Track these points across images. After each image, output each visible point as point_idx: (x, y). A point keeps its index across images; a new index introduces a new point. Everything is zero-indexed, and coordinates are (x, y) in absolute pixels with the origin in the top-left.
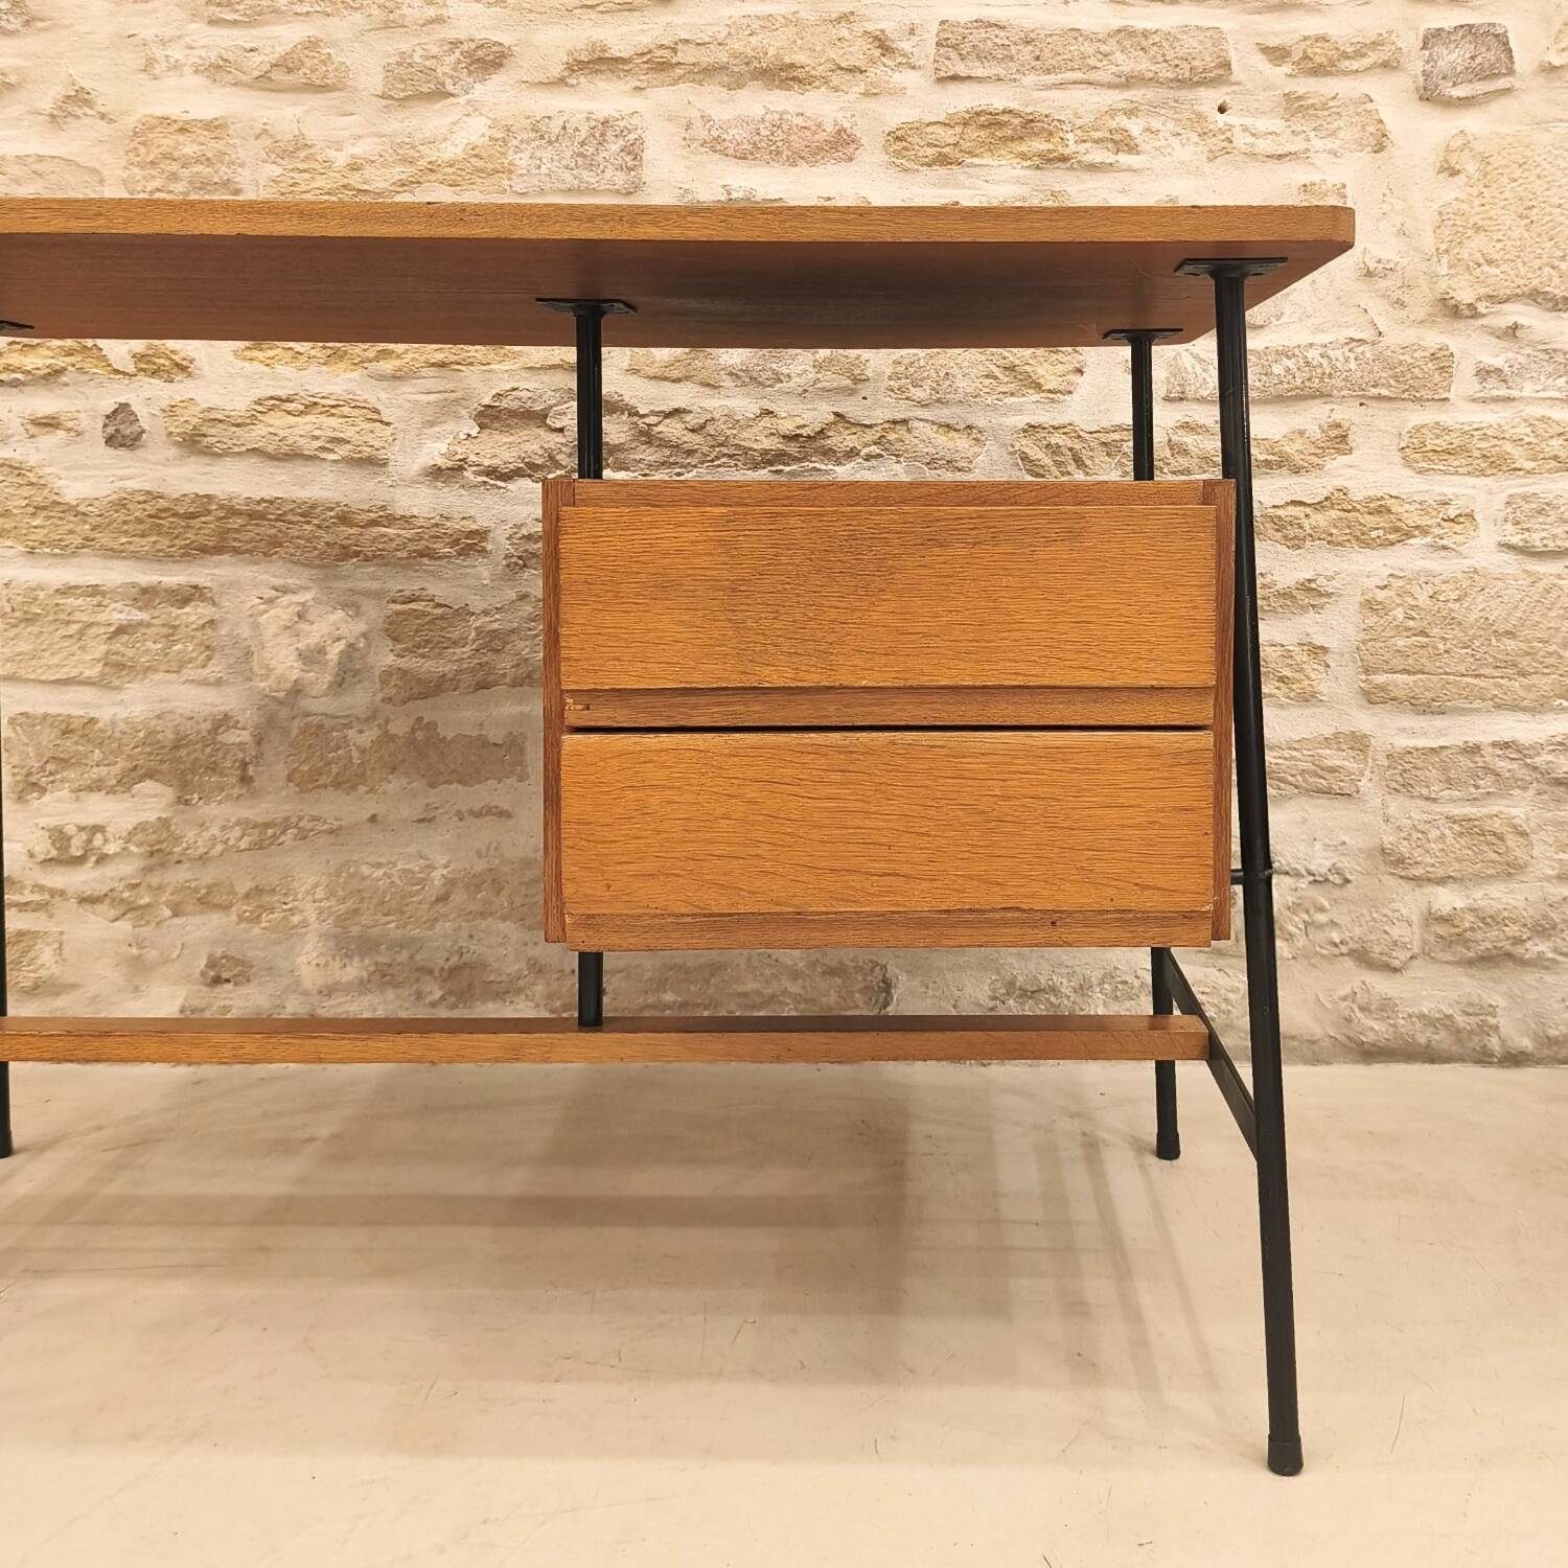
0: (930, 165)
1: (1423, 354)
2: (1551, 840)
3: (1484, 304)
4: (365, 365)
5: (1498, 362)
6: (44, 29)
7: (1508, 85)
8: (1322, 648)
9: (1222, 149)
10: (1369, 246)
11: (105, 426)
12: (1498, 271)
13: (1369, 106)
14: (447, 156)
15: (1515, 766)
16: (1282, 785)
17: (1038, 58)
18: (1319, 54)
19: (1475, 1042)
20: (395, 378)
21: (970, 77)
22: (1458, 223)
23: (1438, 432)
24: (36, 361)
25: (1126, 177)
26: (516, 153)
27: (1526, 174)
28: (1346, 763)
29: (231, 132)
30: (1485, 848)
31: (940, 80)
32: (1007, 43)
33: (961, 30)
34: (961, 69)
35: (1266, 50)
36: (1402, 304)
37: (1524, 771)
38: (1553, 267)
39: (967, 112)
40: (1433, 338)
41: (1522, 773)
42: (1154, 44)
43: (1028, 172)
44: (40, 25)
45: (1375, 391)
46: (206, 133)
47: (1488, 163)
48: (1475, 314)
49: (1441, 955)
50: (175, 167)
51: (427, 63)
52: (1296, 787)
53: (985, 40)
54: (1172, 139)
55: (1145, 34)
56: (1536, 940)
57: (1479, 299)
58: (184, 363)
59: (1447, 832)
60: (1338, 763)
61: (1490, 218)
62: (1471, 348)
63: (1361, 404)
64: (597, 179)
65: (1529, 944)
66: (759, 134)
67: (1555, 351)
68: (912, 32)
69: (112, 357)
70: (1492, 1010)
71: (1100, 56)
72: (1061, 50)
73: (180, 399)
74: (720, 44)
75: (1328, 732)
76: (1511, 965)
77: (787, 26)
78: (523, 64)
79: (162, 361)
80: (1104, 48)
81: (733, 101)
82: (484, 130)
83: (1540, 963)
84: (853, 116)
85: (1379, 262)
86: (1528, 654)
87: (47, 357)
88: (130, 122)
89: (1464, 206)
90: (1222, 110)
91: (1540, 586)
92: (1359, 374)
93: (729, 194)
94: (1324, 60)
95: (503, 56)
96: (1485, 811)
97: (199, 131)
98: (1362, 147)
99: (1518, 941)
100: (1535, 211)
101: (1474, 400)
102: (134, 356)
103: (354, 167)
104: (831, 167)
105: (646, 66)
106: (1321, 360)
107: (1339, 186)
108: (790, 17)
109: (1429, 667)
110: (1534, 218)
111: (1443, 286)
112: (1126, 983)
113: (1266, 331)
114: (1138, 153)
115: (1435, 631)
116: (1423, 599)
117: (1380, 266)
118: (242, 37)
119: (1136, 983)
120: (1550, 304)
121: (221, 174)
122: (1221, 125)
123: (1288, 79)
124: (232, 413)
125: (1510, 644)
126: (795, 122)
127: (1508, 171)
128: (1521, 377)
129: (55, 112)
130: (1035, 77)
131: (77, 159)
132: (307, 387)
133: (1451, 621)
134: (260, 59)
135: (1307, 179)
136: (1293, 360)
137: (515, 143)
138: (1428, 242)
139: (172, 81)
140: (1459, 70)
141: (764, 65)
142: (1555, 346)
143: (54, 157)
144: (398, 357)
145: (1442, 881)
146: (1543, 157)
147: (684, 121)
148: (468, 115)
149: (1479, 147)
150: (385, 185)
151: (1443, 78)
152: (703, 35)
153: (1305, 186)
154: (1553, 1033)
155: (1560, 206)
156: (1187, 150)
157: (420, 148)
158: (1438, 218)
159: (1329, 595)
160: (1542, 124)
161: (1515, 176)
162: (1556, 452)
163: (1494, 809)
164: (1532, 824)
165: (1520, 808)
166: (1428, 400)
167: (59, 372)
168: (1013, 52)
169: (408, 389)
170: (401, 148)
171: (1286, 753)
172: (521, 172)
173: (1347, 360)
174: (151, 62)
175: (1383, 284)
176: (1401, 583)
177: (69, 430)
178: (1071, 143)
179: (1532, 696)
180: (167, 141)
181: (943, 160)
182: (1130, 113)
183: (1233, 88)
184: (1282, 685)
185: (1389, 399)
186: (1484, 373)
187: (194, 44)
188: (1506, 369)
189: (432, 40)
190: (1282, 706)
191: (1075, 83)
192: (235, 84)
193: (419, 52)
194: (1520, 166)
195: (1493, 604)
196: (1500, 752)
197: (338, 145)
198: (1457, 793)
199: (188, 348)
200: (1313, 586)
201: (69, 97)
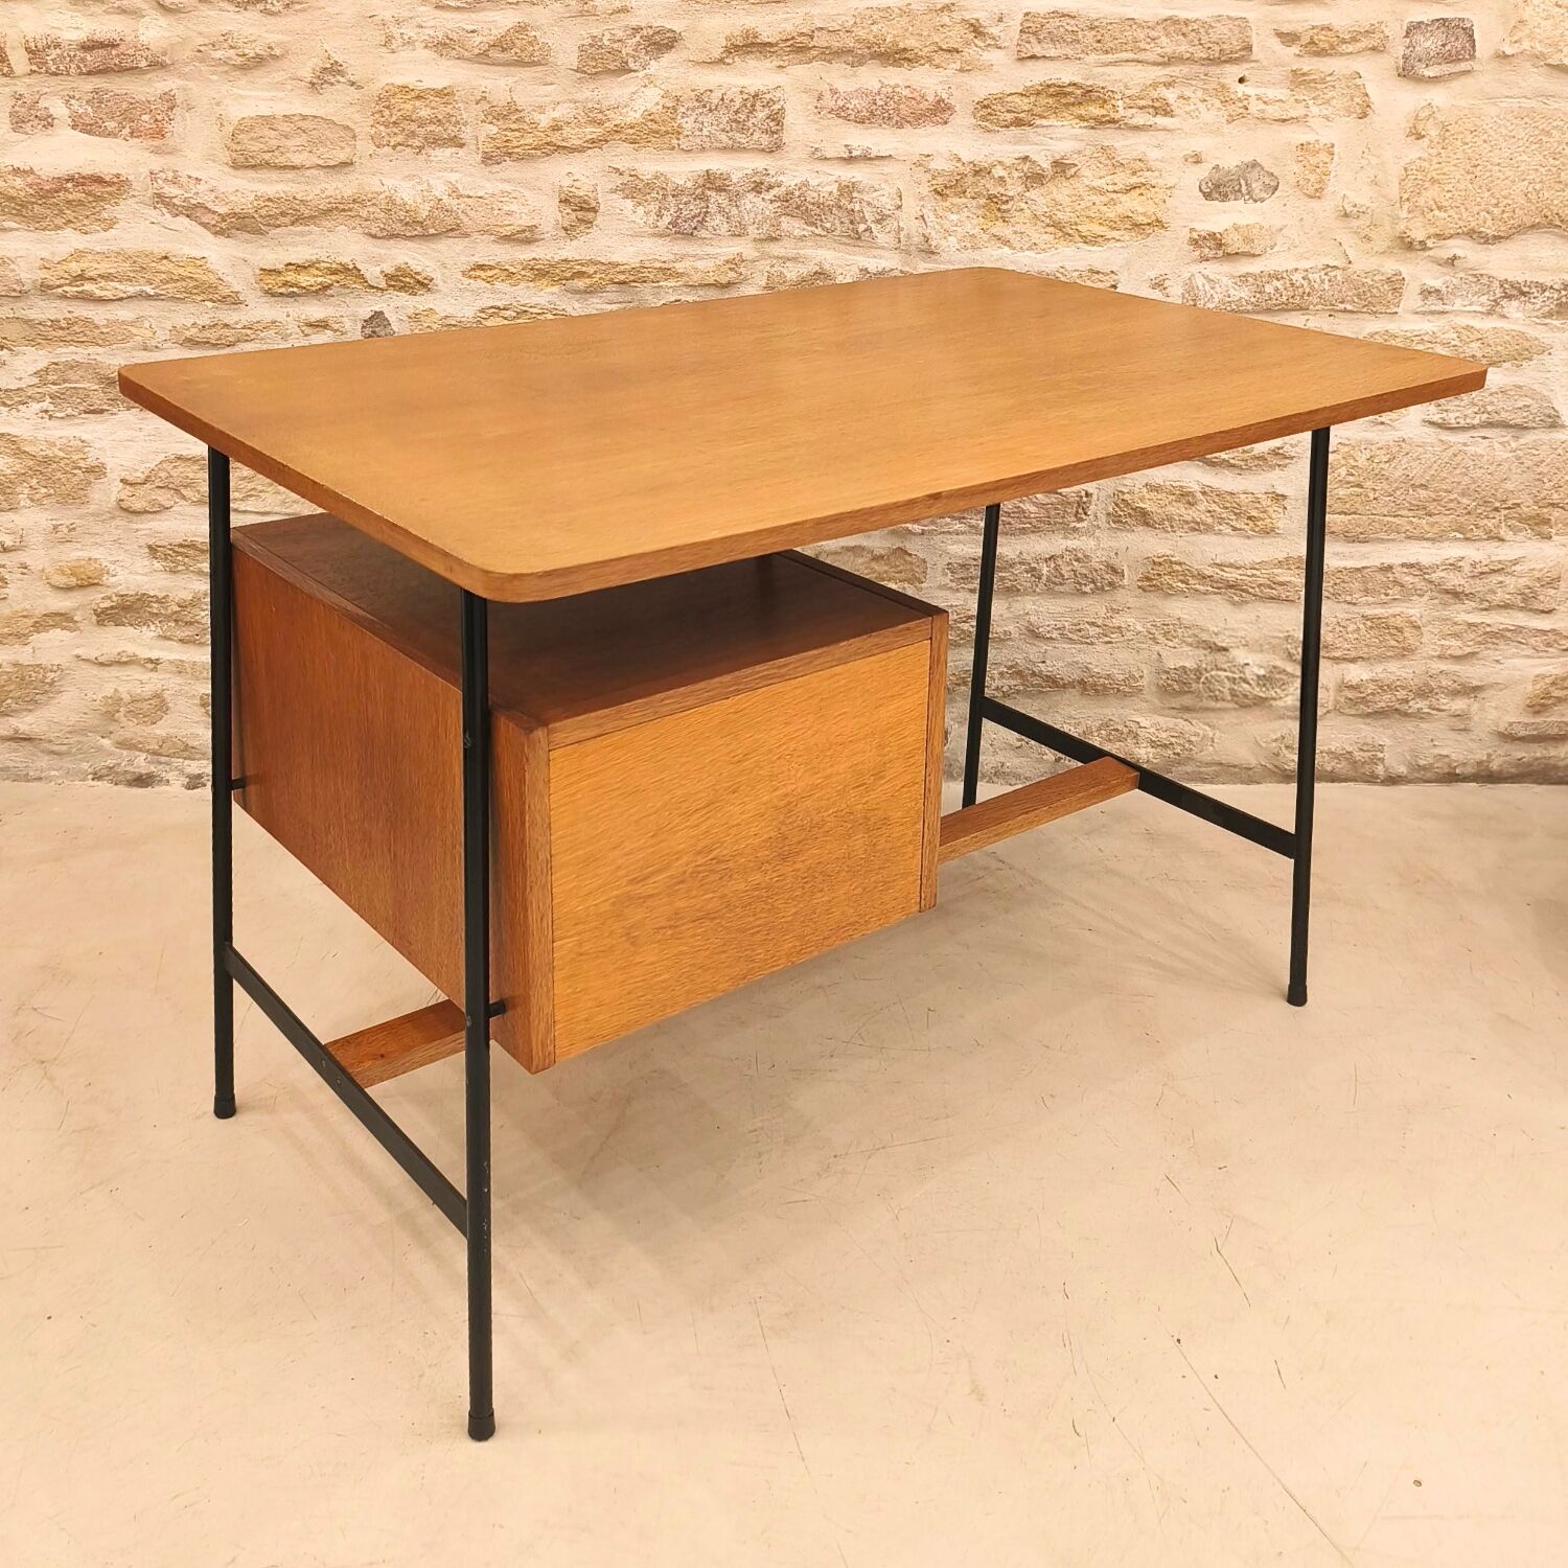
0: (1008, 127)
1: (1381, 278)
2: (1436, 631)
3: (1433, 240)
4: (564, 282)
5: (1437, 284)
6: (304, 10)
7: (1469, 68)
8: (1282, 496)
9: (1239, 112)
10: (1348, 193)
11: (363, 327)
12: (1445, 215)
13: (1358, 82)
14: (628, 120)
15: (1417, 580)
16: (1244, 594)
17: (1099, 41)
18: (1323, 41)
19: (1367, 769)
20: (585, 292)
21: (1044, 57)
22: (1419, 177)
23: (1386, 337)
24: (307, 278)
25: (1161, 135)
26: (683, 118)
27: (1476, 139)
28: (1293, 579)
29: (456, 98)
30: (1388, 637)
31: (1019, 59)
32: (1075, 29)
33: (1040, 19)
34: (1037, 50)
35: (1279, 34)
36: (1368, 238)
37: (1423, 584)
38: (1488, 212)
39: (1041, 85)
40: (1390, 266)
41: (1421, 585)
42: (1192, 31)
43: (1084, 130)
44: (298, 7)
45: (1342, 306)
46: (438, 99)
47: (1447, 130)
48: (1423, 246)
49: (1347, 711)
50: (413, 127)
51: (615, 46)
52: (1254, 595)
53: (1059, 27)
54: (1201, 106)
55: (1186, 23)
56: (1418, 700)
57: (1429, 237)
58: (426, 281)
59: (1362, 626)
60: (1288, 579)
61: (1444, 174)
62: (1419, 273)
63: (1330, 316)
64: (747, 140)
65: (1411, 704)
66: (875, 104)
67: (1482, 275)
68: (1000, 20)
69: (368, 276)
70: (1381, 748)
71: (1149, 40)
72: (1118, 35)
73: (422, 308)
74: (847, 31)
75: (1281, 556)
76: (1398, 716)
77: (901, 16)
78: (689, 46)
79: (408, 280)
80: (1153, 34)
81: (854, 75)
82: (658, 99)
83: (1419, 716)
84: (950, 88)
85: (1355, 206)
86: (1435, 500)
87: (317, 276)
88: (376, 88)
89: (1426, 164)
90: (1241, 80)
91: (1450, 452)
92: (1331, 293)
93: (850, 153)
94: (1326, 46)
95: (675, 40)
96: (1390, 611)
97: (432, 98)
98: (1349, 113)
99: (1407, 701)
100: (1479, 168)
101: (1417, 313)
102: (385, 276)
103: (556, 128)
104: (930, 129)
105: (788, 49)
106: (1303, 282)
107: (1329, 145)
108: (904, 9)
109: (1361, 509)
110: (1478, 174)
111: (1402, 227)
112: (1117, 730)
113: (1263, 258)
114: (1172, 116)
115: (1368, 484)
116: (1362, 461)
117: (1355, 209)
118: (465, 21)
119: (1125, 730)
120: (1482, 241)
121: (449, 131)
122: (1240, 95)
123: (1296, 58)
124: (463, 319)
125: (1423, 493)
126: (904, 94)
127: (1460, 137)
128: (1455, 295)
129: (315, 81)
130: (1096, 57)
131: (334, 119)
132: (518, 299)
133: (1381, 476)
134: (478, 39)
135: (1303, 139)
136: (1281, 282)
137: (683, 110)
138: (1394, 191)
139: (405, 54)
140: (1432, 54)
141: (883, 49)
142: (1482, 272)
143: (316, 117)
144: (589, 276)
145: (1353, 660)
146: (1490, 125)
147: (816, 94)
148: (645, 86)
149: (1440, 117)
150: (580, 142)
151: (1419, 61)
152: (834, 24)
153: (1302, 145)
154: (1422, 763)
155: (1499, 164)
156: (1211, 114)
157: (607, 112)
158: (1403, 172)
159: (1292, 458)
160: (1491, 99)
161: (1467, 141)
162: (1474, 353)
163: (1397, 610)
164: (1424, 620)
165: (1416, 609)
166: (1382, 313)
167: (328, 287)
168: (1080, 36)
169: (595, 300)
170: (591, 112)
171: (1249, 572)
172: (686, 133)
173: (1323, 282)
174: (389, 39)
175: (1355, 223)
176: (1346, 449)
177: (336, 331)
178: (1120, 109)
179: (1436, 529)
180: (406, 106)
181: (1018, 123)
182: (1168, 85)
183: (1253, 64)
184: (1249, 522)
185: (1352, 312)
186: (1426, 293)
187: (424, 25)
188: (1444, 289)
189: (619, 26)
190: (1248, 537)
191: (1127, 61)
192: (458, 58)
193: (608, 36)
194: (1472, 132)
195: (1414, 464)
196: (1406, 570)
197: (541, 109)
198: (1371, 599)
199: (428, 269)
200: (1281, 451)
201: (325, 69)
